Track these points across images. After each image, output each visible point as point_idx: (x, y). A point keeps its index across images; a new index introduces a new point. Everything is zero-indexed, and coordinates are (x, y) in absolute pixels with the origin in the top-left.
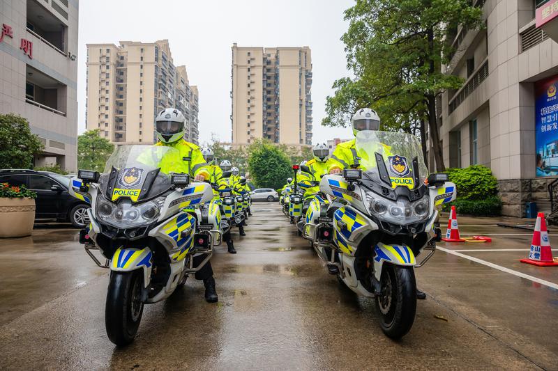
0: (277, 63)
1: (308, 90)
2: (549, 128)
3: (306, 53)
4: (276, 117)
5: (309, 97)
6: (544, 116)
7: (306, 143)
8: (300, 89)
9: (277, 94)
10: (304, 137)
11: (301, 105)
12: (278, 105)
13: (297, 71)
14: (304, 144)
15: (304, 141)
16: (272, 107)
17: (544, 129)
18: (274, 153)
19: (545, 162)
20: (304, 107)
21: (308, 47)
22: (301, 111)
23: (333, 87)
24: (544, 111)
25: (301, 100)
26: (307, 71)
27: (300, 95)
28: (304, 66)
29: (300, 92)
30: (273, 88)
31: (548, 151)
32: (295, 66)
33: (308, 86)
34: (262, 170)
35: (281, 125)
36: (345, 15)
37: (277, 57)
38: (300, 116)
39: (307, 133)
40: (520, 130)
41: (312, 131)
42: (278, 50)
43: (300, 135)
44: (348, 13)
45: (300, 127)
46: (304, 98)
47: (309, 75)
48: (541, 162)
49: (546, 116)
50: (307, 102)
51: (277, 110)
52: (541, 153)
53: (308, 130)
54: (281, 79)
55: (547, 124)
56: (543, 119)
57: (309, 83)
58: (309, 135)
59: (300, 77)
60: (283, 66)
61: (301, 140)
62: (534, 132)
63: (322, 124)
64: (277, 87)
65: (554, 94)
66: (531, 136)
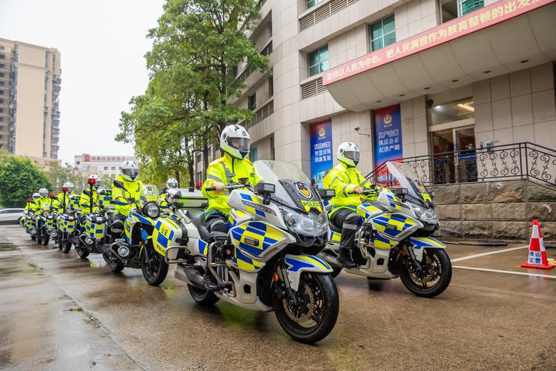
0: (15, 59)
1: (55, 97)
2: (321, 160)
3: (54, 56)
4: (12, 124)
5: (56, 105)
6: (317, 150)
7: (51, 157)
8: (45, 95)
9: (13, 96)
10: (48, 150)
11: (46, 113)
12: (14, 110)
13: (42, 75)
14: (48, 158)
15: (49, 155)
16: (4, 111)
17: (317, 160)
18: (27, 167)
19: (317, 186)
20: (49, 115)
21: (56, 50)
22: (45, 120)
23: (130, 103)
24: (317, 146)
25: (46, 108)
26: (54, 76)
27: (45, 101)
28: (51, 69)
29: (45, 98)
30: (7, 89)
31: (320, 177)
32: (40, 68)
33: (55, 93)
34: (11, 186)
35: (18, 135)
36: (149, 33)
37: (14, 52)
38: (45, 125)
39: (52, 146)
40: (302, 160)
41: (59, 144)
42: (16, 44)
43: (44, 147)
44: (152, 32)
45: (44, 138)
46: (50, 105)
47: (57, 82)
48: (315, 185)
49: (319, 150)
50: (53, 110)
51: (12, 115)
52: (315, 178)
53: (54, 142)
54: (19, 78)
55: (319, 156)
56: (317, 153)
57: (56, 89)
58: (55, 149)
59: (46, 81)
60: (22, 65)
61: (45, 153)
62: (310, 162)
63: (116, 139)
64: (13, 87)
65: (324, 134)
66: (308, 164)
